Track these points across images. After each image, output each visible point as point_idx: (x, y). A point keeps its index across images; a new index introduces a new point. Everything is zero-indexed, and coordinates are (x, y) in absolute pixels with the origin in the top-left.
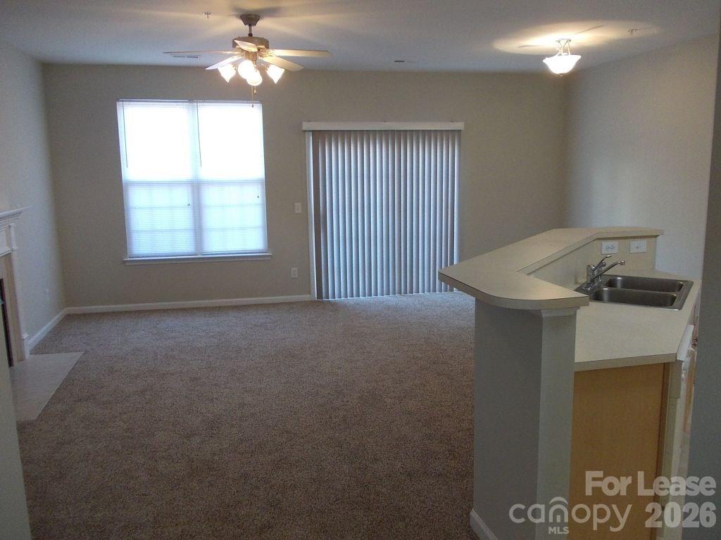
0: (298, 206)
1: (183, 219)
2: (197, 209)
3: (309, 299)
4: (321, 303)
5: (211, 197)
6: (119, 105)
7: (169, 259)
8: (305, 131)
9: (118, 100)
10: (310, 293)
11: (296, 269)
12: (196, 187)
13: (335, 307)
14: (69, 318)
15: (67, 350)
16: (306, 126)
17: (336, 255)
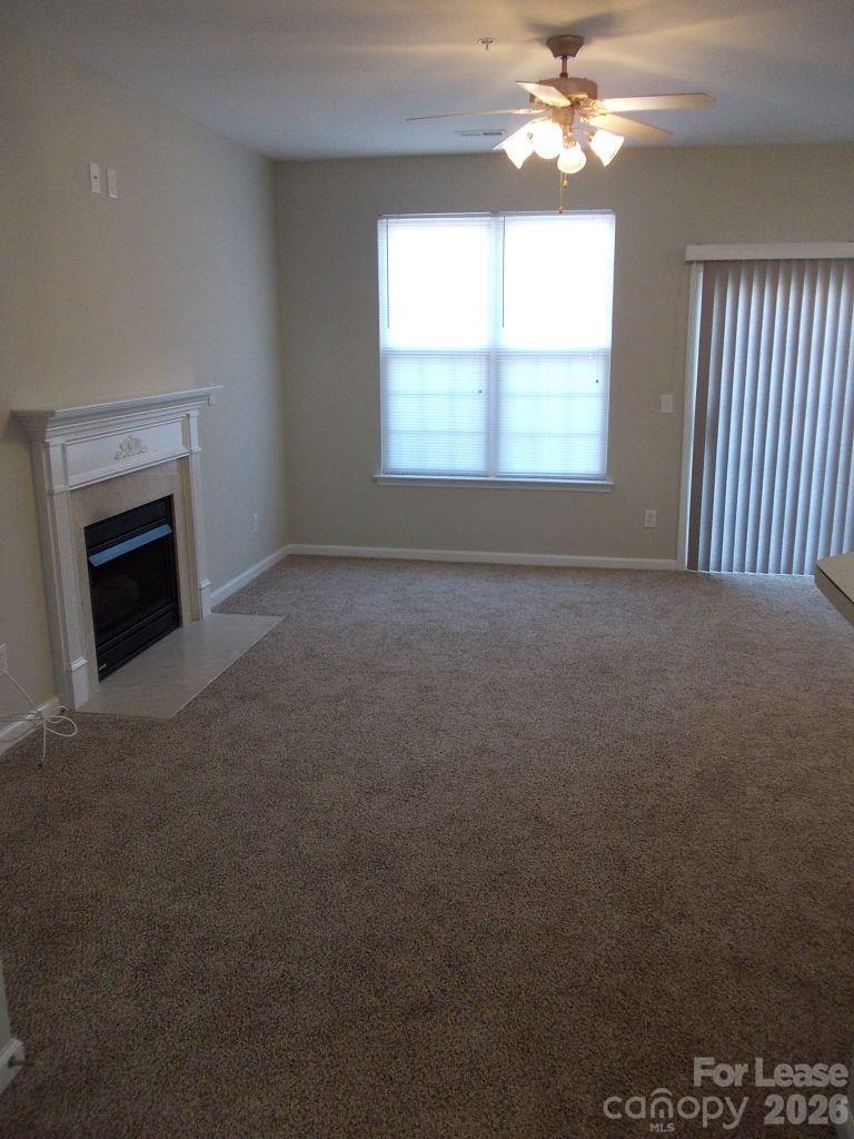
0: (667, 400)
1: (471, 415)
2: (494, 398)
3: (673, 568)
4: (694, 576)
5: (517, 379)
6: (382, 224)
7: (452, 480)
8: (691, 263)
9: (380, 216)
10: (675, 555)
11: (653, 511)
12: (495, 362)
13: (717, 586)
14: (292, 560)
15: (263, 612)
16: (693, 252)
17: (730, 494)
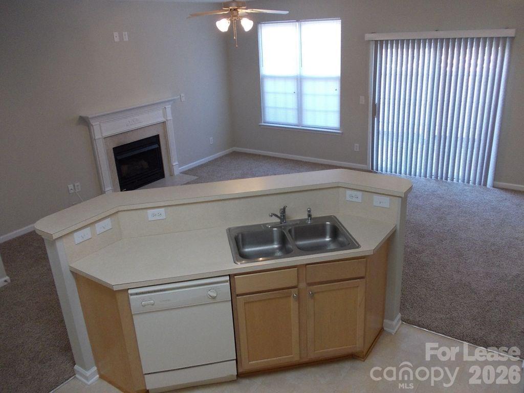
0: (362, 98)
2: (300, 95)
5: (308, 87)
6: (259, 26)
9: (259, 23)
10: (366, 163)
11: (357, 145)
12: (300, 80)
16: (368, 36)
